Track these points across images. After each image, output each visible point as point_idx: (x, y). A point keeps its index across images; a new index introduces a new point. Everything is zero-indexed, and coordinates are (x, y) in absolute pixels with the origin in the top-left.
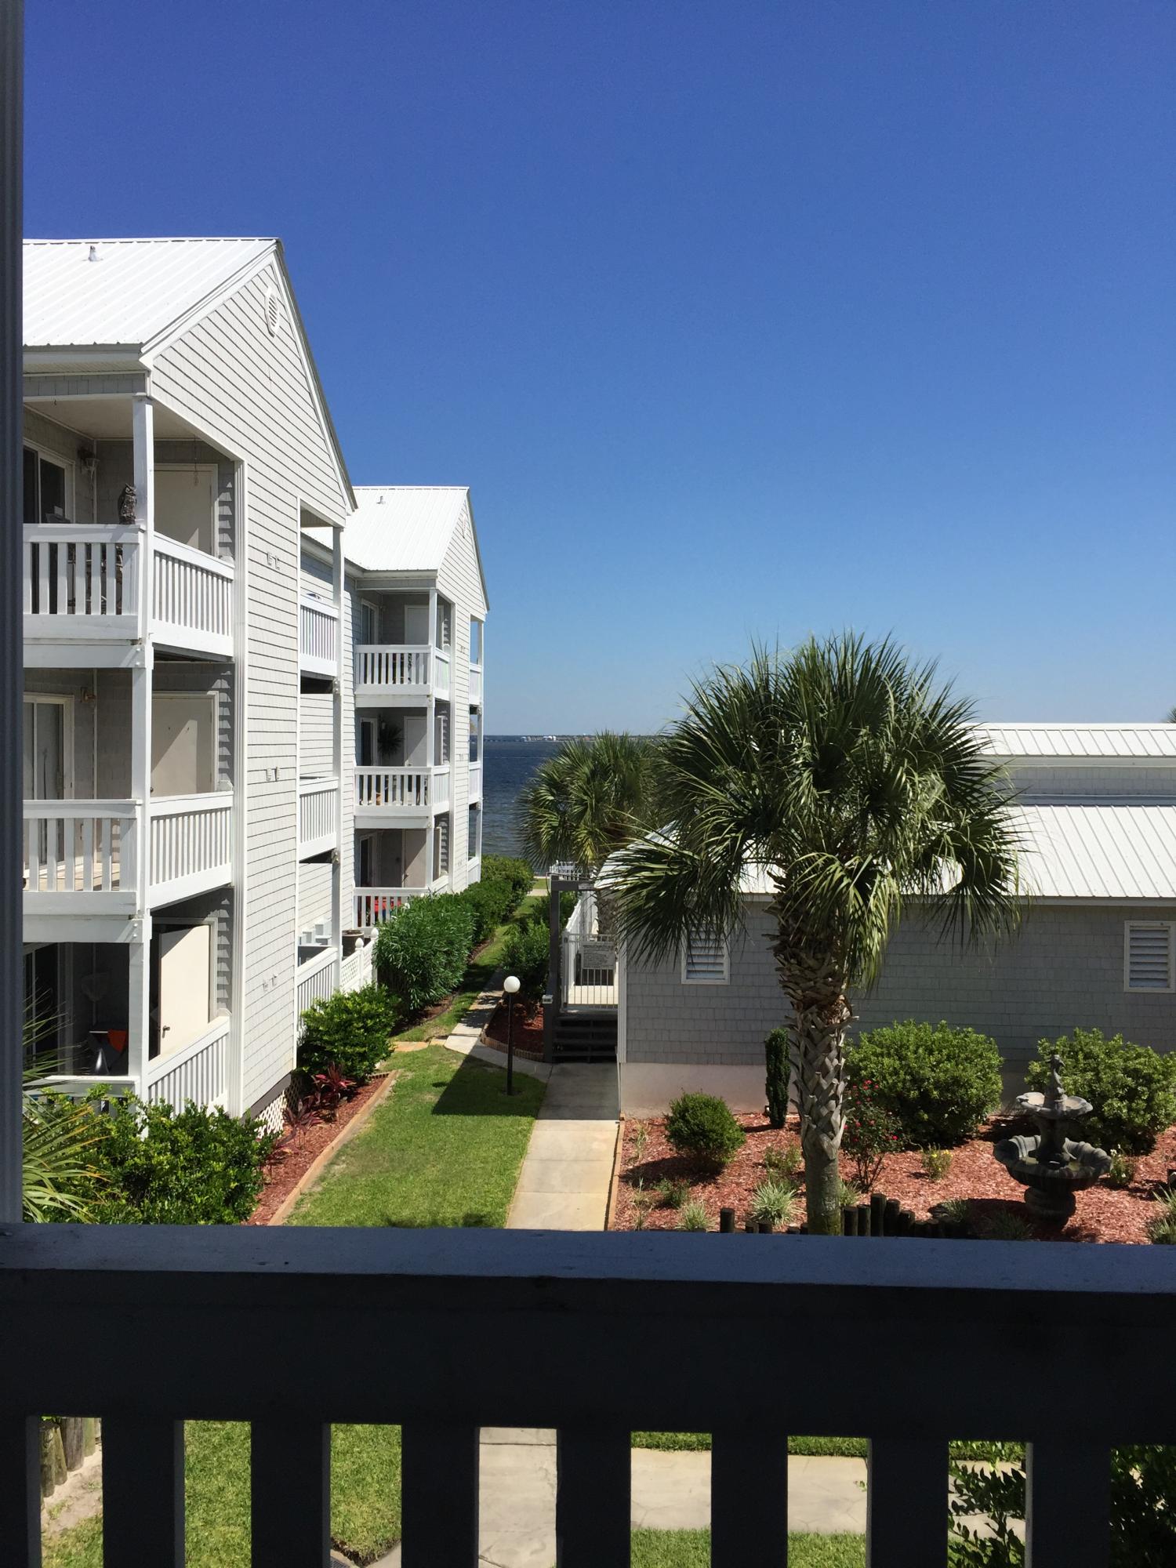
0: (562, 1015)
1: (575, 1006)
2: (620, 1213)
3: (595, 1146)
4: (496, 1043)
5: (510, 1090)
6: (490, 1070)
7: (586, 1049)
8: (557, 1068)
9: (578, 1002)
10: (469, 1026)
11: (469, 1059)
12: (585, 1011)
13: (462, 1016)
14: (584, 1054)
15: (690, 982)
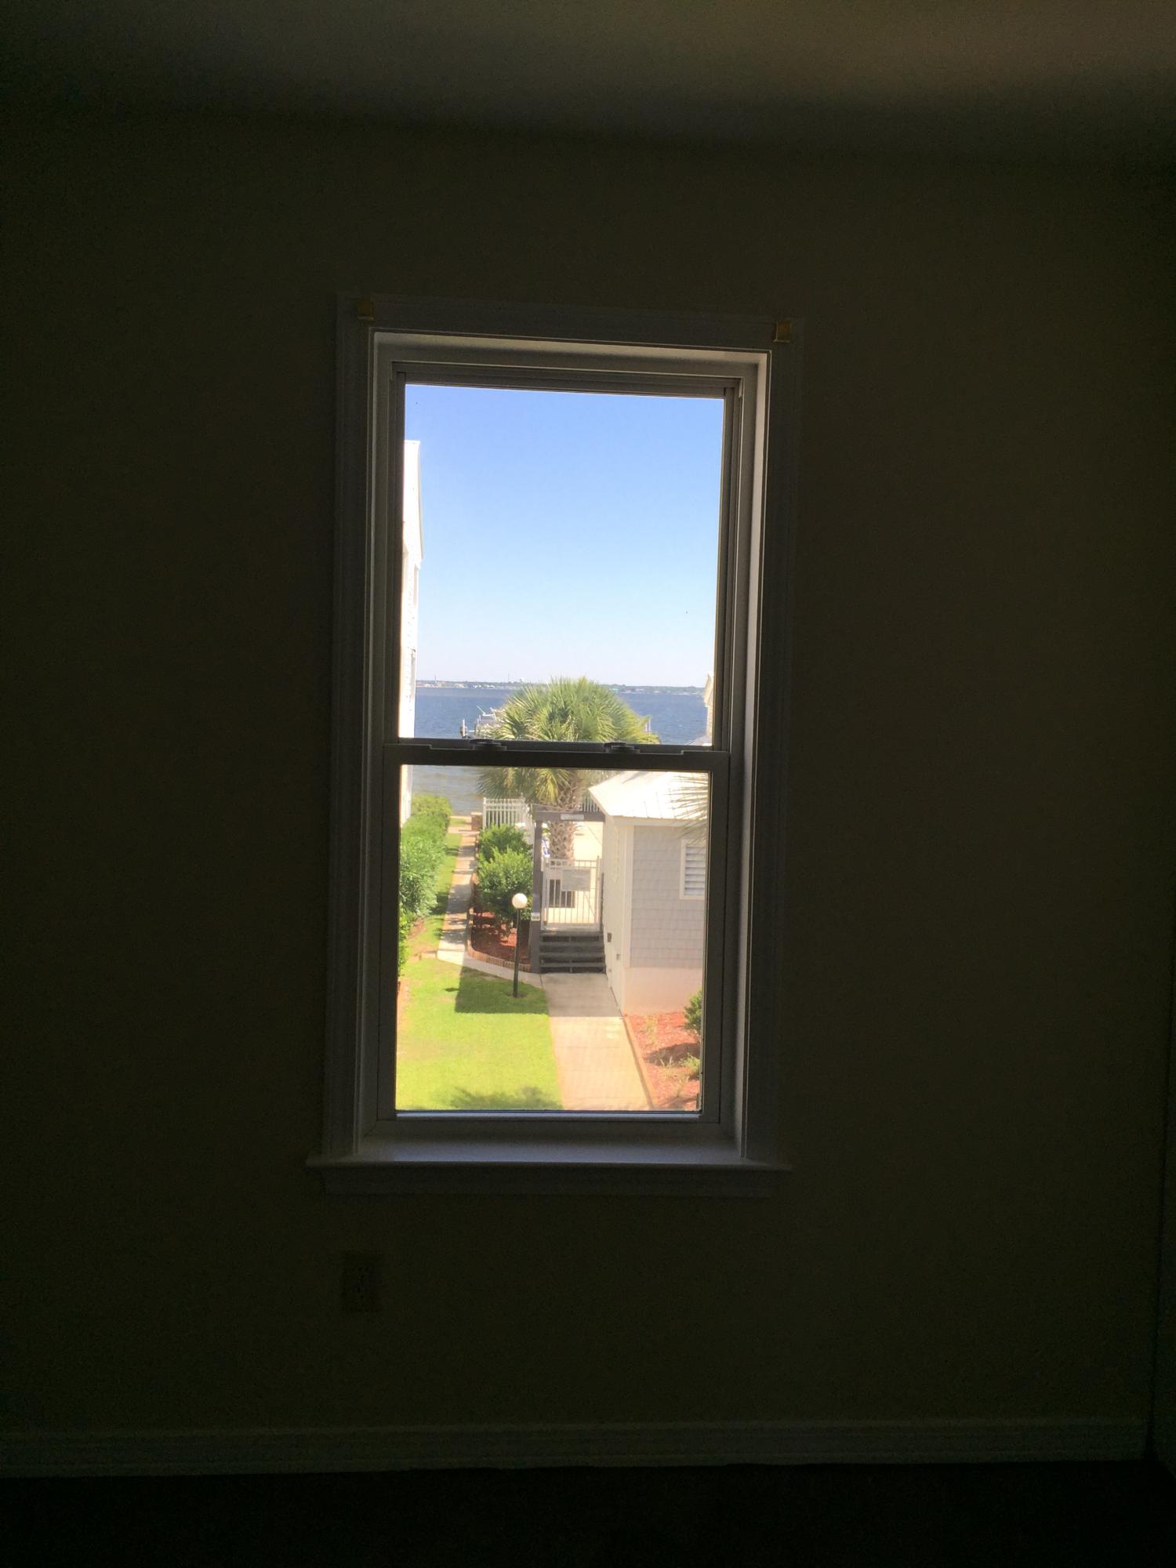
0: (544, 931)
1: (553, 925)
2: (656, 1085)
3: (610, 1036)
4: (485, 956)
5: (515, 994)
6: (488, 979)
7: (567, 962)
8: (545, 977)
9: (557, 921)
10: (451, 942)
11: (465, 969)
12: (562, 929)
13: (440, 935)
14: (565, 965)
15: (687, 898)
